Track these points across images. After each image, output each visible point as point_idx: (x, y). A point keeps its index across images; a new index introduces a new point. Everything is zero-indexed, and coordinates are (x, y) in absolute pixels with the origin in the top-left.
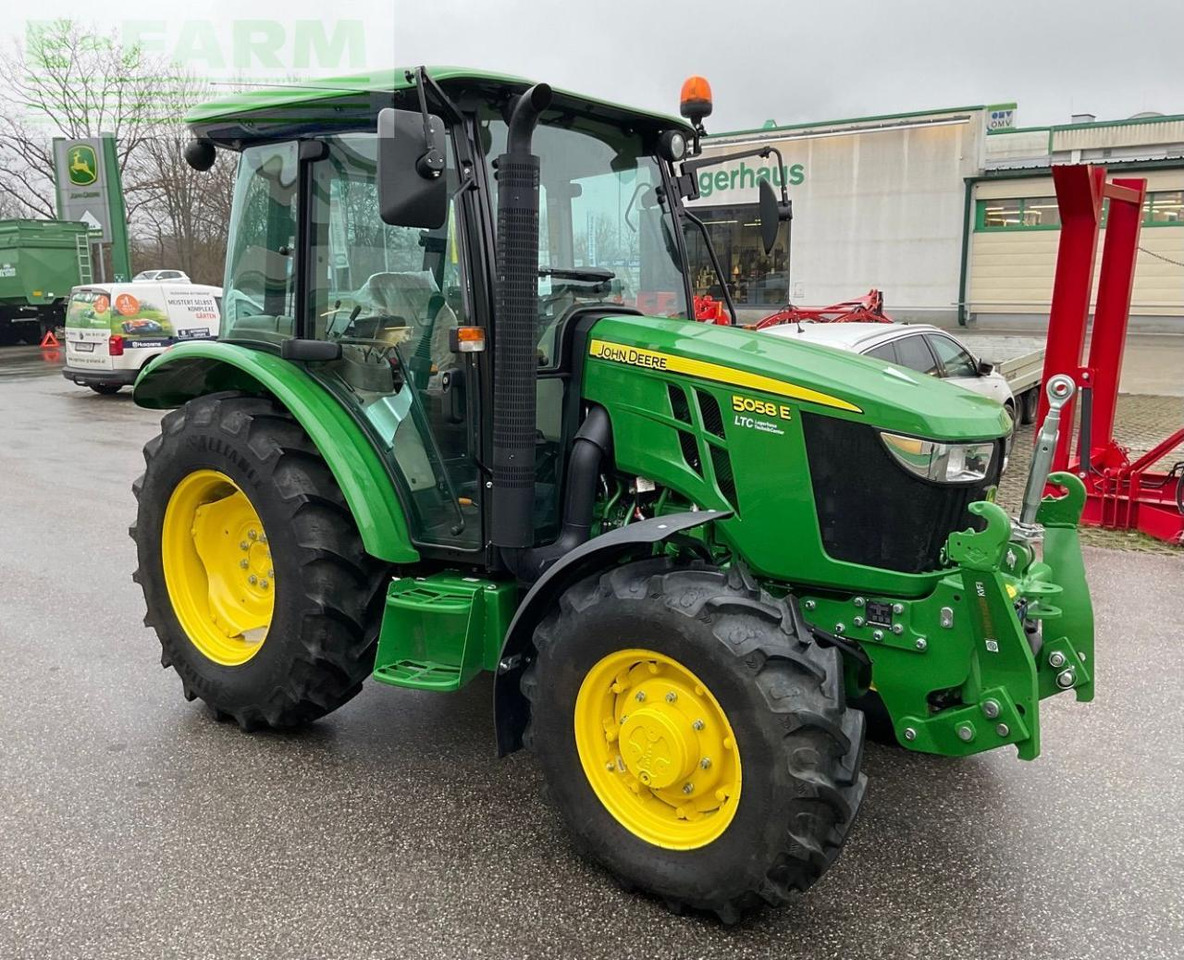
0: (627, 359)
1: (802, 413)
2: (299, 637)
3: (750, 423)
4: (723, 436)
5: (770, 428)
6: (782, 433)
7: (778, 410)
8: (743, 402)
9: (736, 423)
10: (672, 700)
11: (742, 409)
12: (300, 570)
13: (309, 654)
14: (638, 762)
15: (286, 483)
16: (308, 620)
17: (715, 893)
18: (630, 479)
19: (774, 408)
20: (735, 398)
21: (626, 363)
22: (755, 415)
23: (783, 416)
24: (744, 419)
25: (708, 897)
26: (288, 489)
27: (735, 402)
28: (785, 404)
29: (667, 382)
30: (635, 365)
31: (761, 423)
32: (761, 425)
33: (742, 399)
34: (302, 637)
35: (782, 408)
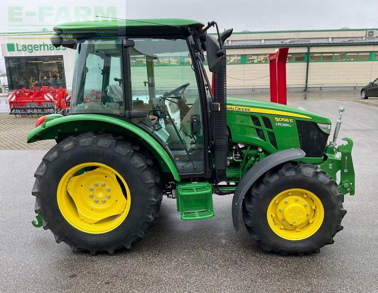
0: (234, 110)
1: (296, 120)
2: (145, 214)
3: (281, 124)
4: (272, 128)
5: (287, 125)
6: (291, 126)
7: (289, 120)
8: (278, 119)
9: (276, 125)
10: (296, 200)
11: (278, 121)
12: (146, 191)
13: (150, 219)
14: (292, 220)
15: (136, 162)
16: (149, 207)
17: (316, 246)
18: (236, 144)
19: (288, 120)
20: (275, 118)
21: (234, 111)
22: (283, 122)
23: (291, 122)
24: (279, 123)
25: (314, 248)
26: (137, 163)
27: (276, 119)
28: (291, 118)
29: (250, 115)
30: (238, 111)
31: (284, 124)
32: (284, 125)
33: (278, 118)
34: (147, 214)
35: (290, 120)
